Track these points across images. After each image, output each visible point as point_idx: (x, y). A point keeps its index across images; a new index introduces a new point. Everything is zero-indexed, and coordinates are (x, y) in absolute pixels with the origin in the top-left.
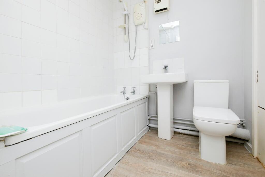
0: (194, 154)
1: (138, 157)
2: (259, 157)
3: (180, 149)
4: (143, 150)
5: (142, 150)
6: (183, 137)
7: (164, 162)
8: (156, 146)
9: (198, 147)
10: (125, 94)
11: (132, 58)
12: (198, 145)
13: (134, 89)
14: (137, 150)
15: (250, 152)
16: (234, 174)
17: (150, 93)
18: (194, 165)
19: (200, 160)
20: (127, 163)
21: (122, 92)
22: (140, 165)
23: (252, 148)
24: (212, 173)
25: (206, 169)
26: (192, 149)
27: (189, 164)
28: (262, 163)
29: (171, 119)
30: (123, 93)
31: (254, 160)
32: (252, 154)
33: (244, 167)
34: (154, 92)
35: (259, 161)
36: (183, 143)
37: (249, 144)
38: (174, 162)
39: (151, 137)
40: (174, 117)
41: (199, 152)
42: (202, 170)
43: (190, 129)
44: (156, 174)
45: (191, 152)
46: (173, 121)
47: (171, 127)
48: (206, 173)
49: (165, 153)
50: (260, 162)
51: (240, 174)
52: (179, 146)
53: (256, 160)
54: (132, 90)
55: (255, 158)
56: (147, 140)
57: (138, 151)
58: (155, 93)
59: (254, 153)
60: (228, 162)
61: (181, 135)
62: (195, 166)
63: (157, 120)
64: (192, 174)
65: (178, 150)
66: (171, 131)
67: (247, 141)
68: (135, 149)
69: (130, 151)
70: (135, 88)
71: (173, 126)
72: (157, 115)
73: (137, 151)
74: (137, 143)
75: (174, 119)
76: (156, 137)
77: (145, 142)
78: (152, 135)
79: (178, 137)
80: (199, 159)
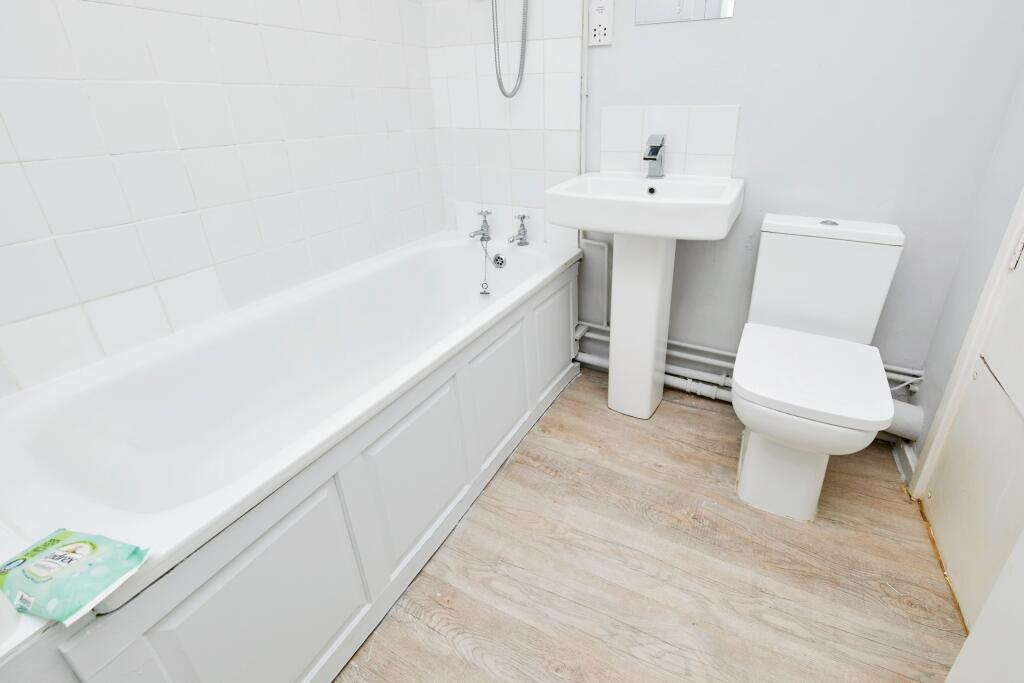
0: (718, 481)
1: (534, 487)
2: (927, 503)
3: (678, 457)
4: (553, 460)
5: (550, 458)
6: (692, 407)
7: (617, 507)
8: (599, 444)
9: (739, 451)
10: (489, 238)
11: (509, 89)
12: (740, 445)
13: (522, 225)
14: (535, 460)
15: (903, 477)
16: (829, 558)
17: (587, 244)
18: (711, 522)
19: (734, 502)
20: (499, 508)
21: (476, 233)
22: (540, 517)
23: (913, 470)
24: (760, 552)
25: (746, 537)
26: (718, 457)
27: (694, 518)
28: (928, 522)
29: (658, 343)
30: (481, 236)
31: (908, 507)
32: (908, 486)
33: (866, 532)
34: (602, 244)
35: (923, 514)
36: (692, 434)
37: (909, 452)
38: (650, 508)
39: (584, 403)
40: (669, 338)
41: (735, 470)
42: (731, 541)
43: (722, 384)
44: (590, 549)
45: (711, 474)
46: (664, 350)
47: (656, 370)
48: (741, 551)
49: (625, 471)
50: (924, 518)
51: (848, 558)
52: (673, 444)
53: (914, 509)
54: (515, 231)
55: (911, 501)
56: (568, 419)
57: (537, 464)
58: (606, 248)
59: (914, 488)
60: (819, 512)
61: (688, 400)
62: (714, 526)
63: (607, 344)
64: (698, 553)
65: (667, 463)
66: (655, 383)
67: (908, 441)
68: (528, 454)
69: (512, 463)
70: (525, 220)
71: (662, 366)
72: (608, 324)
73: (531, 461)
74: (536, 430)
75: (670, 346)
76: (600, 404)
77: (561, 427)
78: (588, 396)
79: (677, 406)
80: (732, 501)
